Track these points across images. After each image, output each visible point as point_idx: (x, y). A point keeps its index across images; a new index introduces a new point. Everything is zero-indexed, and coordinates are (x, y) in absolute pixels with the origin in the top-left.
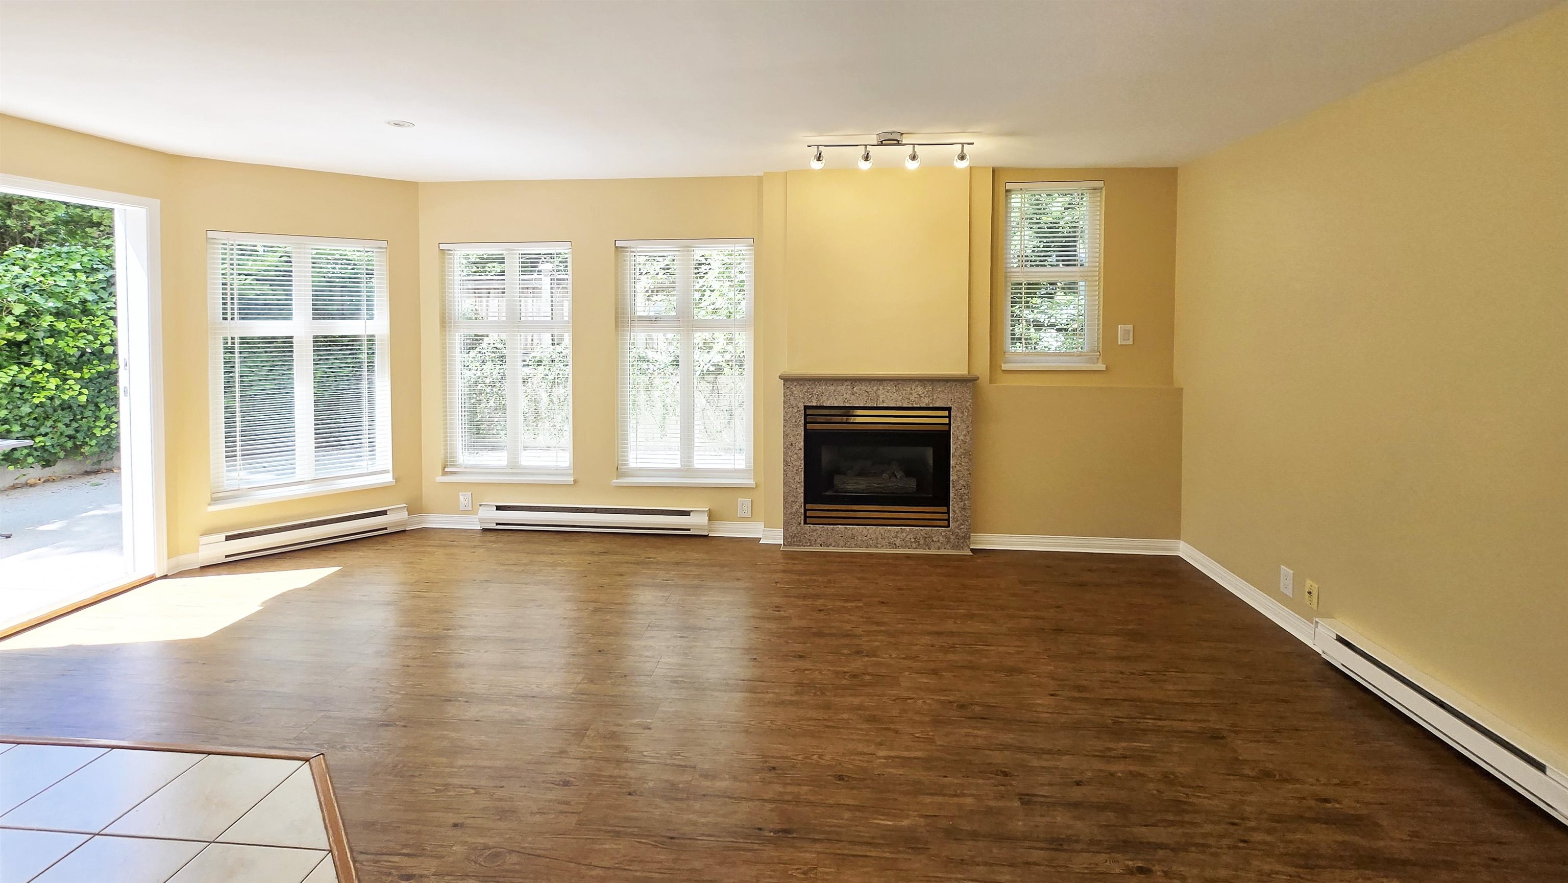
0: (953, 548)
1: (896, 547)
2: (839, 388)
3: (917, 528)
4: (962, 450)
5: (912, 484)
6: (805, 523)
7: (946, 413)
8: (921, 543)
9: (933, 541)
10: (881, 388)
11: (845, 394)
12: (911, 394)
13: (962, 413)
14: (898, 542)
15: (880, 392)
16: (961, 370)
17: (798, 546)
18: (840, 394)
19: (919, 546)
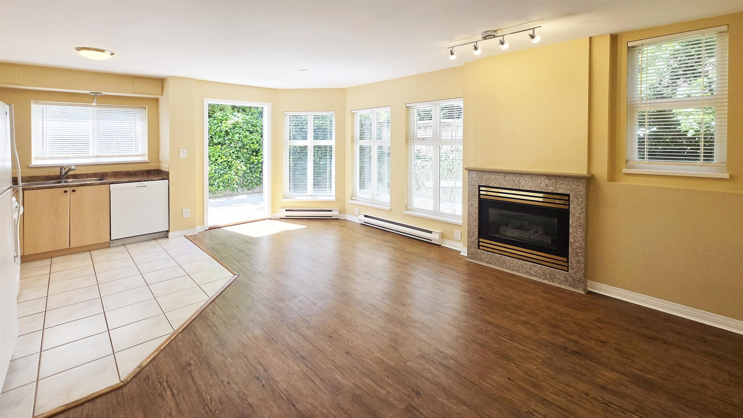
0: (570, 285)
1: (530, 274)
2: (497, 177)
3: (545, 267)
4: (578, 223)
5: (548, 240)
6: (479, 248)
7: (567, 198)
8: (547, 277)
9: (556, 278)
10: (522, 178)
11: (500, 181)
12: (541, 183)
13: (578, 199)
14: (532, 272)
15: (521, 181)
16: (583, 171)
17: (475, 260)
18: (498, 180)
19: (546, 278)
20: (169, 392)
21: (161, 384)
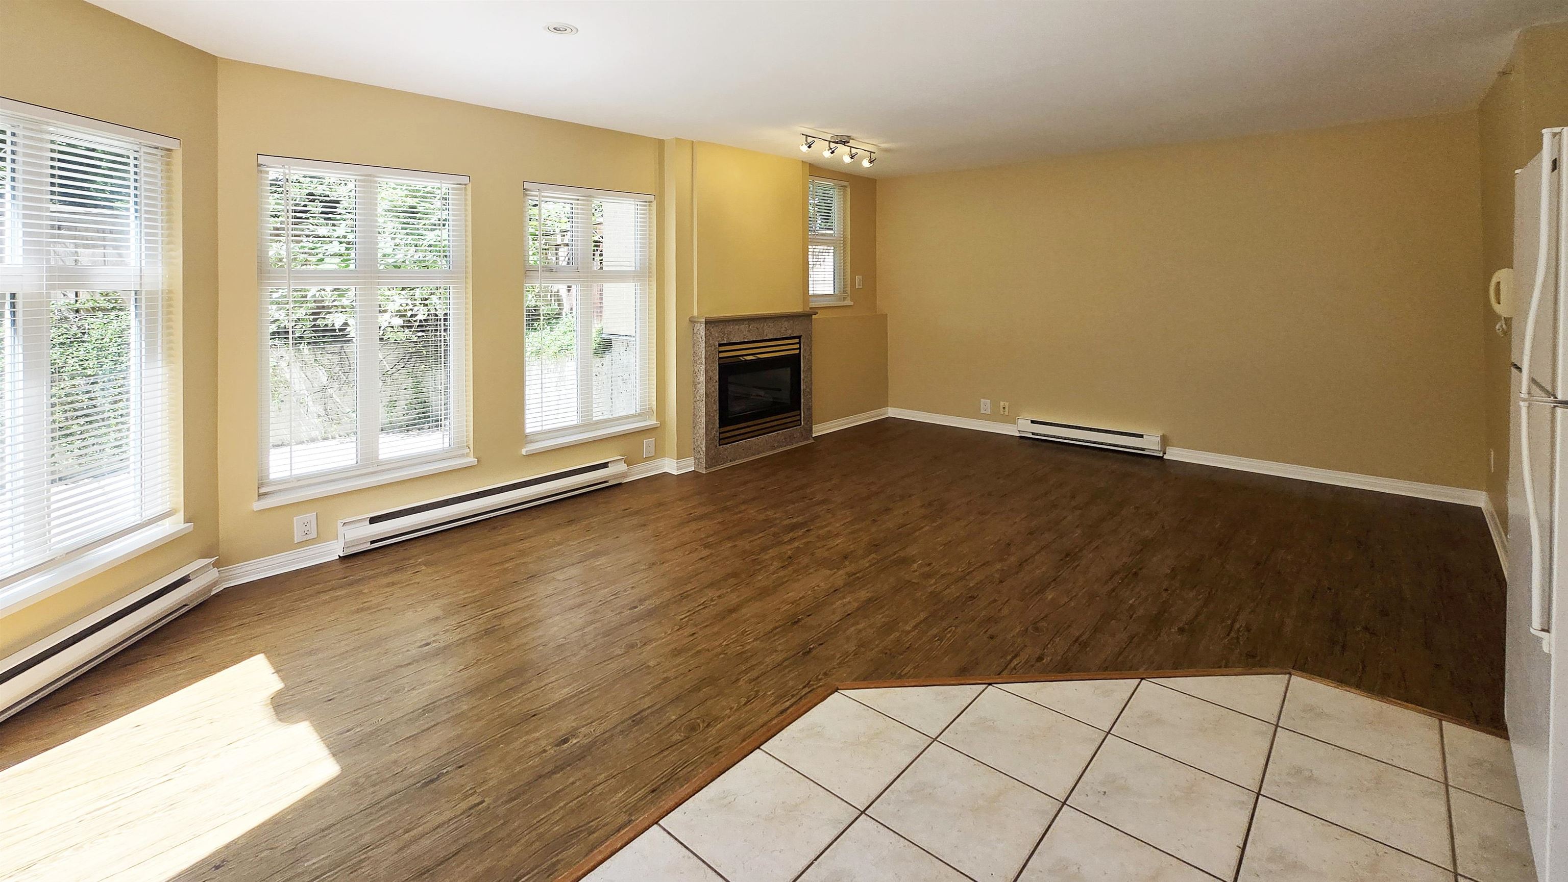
0: (802, 440)
1: (775, 448)
2: (742, 327)
3: (785, 430)
4: (807, 367)
6: (720, 445)
7: (797, 341)
8: (788, 441)
9: (793, 438)
10: (766, 324)
11: (745, 332)
12: (781, 327)
13: (808, 339)
14: (776, 444)
15: (765, 328)
17: (716, 466)
18: (742, 332)
19: (786, 444)
20: (1237, 626)
21: (1238, 638)
